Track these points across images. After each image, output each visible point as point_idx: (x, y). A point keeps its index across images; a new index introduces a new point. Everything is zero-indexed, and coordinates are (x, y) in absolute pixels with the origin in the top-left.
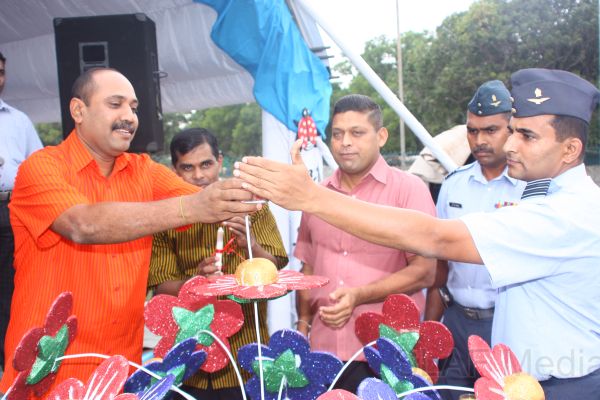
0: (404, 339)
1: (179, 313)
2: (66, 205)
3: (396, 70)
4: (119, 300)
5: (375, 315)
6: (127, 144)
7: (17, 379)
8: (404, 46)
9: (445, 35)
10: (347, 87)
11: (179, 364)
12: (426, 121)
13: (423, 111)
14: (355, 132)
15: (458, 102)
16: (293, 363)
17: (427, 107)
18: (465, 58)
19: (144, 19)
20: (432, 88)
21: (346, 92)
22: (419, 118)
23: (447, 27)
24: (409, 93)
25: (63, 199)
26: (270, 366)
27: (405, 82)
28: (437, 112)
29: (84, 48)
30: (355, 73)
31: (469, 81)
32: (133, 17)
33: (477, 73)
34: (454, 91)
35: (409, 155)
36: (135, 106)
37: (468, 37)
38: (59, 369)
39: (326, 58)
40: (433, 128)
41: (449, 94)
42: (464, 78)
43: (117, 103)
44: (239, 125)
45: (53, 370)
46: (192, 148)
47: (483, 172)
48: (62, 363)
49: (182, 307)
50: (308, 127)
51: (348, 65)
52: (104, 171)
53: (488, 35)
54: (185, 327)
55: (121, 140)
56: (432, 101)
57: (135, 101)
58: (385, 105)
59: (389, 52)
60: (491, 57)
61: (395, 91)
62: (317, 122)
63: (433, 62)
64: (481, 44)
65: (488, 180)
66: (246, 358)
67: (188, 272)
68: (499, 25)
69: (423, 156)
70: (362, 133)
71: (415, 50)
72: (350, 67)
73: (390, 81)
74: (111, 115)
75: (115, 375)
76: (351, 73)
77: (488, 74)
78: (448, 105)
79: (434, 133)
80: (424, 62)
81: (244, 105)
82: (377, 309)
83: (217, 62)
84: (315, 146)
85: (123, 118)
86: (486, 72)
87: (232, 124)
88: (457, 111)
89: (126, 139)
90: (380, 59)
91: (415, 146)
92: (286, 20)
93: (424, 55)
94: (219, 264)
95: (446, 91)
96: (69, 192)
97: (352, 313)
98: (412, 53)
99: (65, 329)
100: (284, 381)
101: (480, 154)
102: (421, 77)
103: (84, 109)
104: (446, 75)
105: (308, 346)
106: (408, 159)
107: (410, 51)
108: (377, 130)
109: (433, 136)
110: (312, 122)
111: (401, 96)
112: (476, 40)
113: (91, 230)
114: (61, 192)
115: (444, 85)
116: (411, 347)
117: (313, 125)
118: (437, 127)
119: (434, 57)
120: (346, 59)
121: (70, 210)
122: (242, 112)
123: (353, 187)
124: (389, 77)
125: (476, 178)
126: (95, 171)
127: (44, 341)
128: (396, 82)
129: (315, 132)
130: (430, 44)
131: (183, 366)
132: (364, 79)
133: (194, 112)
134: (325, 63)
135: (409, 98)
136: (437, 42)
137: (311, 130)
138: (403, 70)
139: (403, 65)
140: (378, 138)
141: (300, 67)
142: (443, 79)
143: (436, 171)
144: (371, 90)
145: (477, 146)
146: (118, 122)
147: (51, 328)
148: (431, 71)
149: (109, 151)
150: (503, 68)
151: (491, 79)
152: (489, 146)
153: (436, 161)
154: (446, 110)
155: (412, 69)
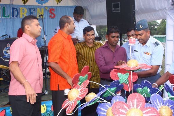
1: (119, 74)
16: (148, 91)
26: (141, 90)
99: (87, 75)
105: (151, 86)
127: (80, 77)
131: (116, 88)
147: (83, 74)
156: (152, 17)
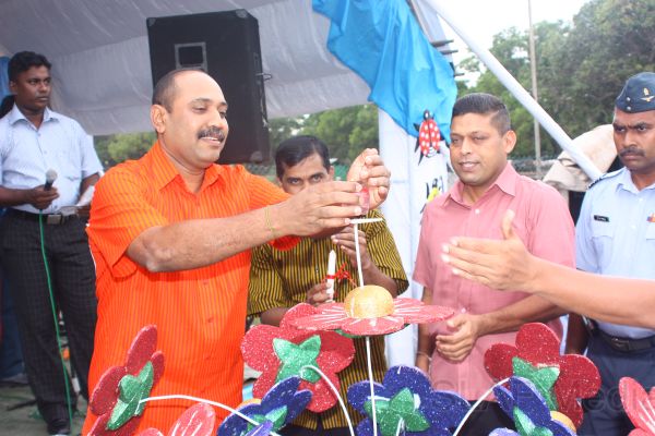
0: (541, 375)
1: (280, 345)
2: (141, 227)
3: (529, 65)
4: (212, 332)
5: (508, 347)
6: (217, 153)
7: (96, 424)
8: (537, 37)
9: (583, 24)
10: (475, 85)
11: (280, 406)
12: (563, 121)
13: (560, 110)
14: (475, 138)
15: (600, 99)
16: (412, 404)
17: (564, 105)
18: (606, 50)
19: (245, 16)
20: (569, 84)
21: (473, 90)
22: (556, 118)
23: (586, 15)
24: (544, 89)
25: (138, 221)
26: (385, 406)
27: (538, 78)
28: (576, 110)
29: (180, 49)
30: (483, 70)
31: (612, 76)
32: (233, 13)
33: (620, 66)
34: (595, 86)
35: (544, 159)
36: (224, 109)
37: (609, 26)
38: (143, 412)
39: (449, 53)
40: (571, 128)
41: (588, 91)
42: (606, 72)
43: (202, 108)
44: (356, 130)
45: (136, 413)
46: (301, 159)
47: (634, 179)
48: (147, 405)
49: (284, 338)
50: (430, 131)
51: (475, 61)
52: (191, 186)
53: (633, 23)
54: (287, 361)
55: (209, 150)
56: (569, 98)
57: (223, 104)
58: (516, 104)
59: (521, 45)
60: (636, 47)
61: (528, 88)
62: (439, 126)
63: (570, 55)
64: (625, 33)
65: (640, 189)
66: (357, 398)
67: (295, 298)
68: (644, 11)
69: (561, 160)
70: (483, 138)
71: (550, 43)
72: (478, 63)
73: (522, 77)
74: (196, 122)
75: (199, 427)
76: (478, 70)
77: (633, 67)
78: (588, 102)
79: (573, 135)
80: (560, 56)
81: (362, 107)
82: (509, 340)
83: (326, 60)
84: (438, 152)
85: (210, 124)
86: (631, 64)
87: (348, 129)
88: (599, 109)
89: (216, 147)
90: (510, 54)
91: (552, 149)
92: (404, 13)
93: (559, 47)
94: (331, 291)
95: (585, 87)
96: (146, 213)
97: (474, 345)
98: (546, 46)
99: (149, 367)
100: (401, 424)
101: (628, 157)
102: (556, 72)
103: (166, 116)
104: (585, 70)
105: (428, 384)
106: (544, 163)
107: (543, 44)
108: (502, 134)
109: (572, 138)
110: (434, 125)
111: (535, 94)
112: (619, 29)
113: (167, 255)
114: (138, 214)
115: (582, 80)
116: (550, 384)
117: (436, 129)
118: (576, 127)
119: (571, 49)
120: (472, 54)
121: (145, 234)
122: (359, 115)
123: (477, 199)
124: (521, 73)
125: (625, 187)
126: (181, 186)
127: (125, 381)
128: (529, 78)
129: (438, 136)
130: (566, 35)
131: (285, 408)
132: (494, 76)
133: (307, 116)
134: (449, 59)
135: (543, 96)
136: (575, 33)
137: (433, 135)
138: (537, 66)
139: (537, 59)
140: (504, 143)
141: (420, 63)
142: (583, 74)
143: (576, 178)
144: (501, 89)
145: (625, 147)
146: (204, 128)
147: (133, 367)
148: (568, 65)
149: (196, 162)
150: (651, 60)
151: (637, 72)
152: (639, 148)
153: (576, 166)
154: (586, 108)
155: (546, 63)
156: (323, 98)
